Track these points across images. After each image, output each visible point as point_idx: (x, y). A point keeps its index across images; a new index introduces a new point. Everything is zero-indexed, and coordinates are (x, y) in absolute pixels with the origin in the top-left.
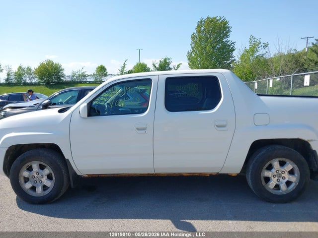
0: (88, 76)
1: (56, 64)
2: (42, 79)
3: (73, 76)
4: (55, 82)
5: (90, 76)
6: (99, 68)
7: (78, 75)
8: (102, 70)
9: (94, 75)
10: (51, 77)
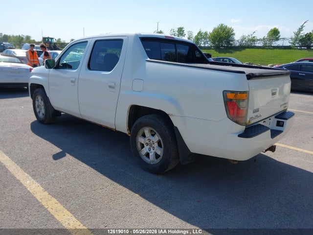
0: (258, 40)
1: (229, 29)
2: (214, 43)
3: (242, 40)
4: (224, 46)
5: (259, 40)
6: (272, 31)
7: (247, 40)
8: (275, 33)
9: (264, 39)
10: (222, 42)
